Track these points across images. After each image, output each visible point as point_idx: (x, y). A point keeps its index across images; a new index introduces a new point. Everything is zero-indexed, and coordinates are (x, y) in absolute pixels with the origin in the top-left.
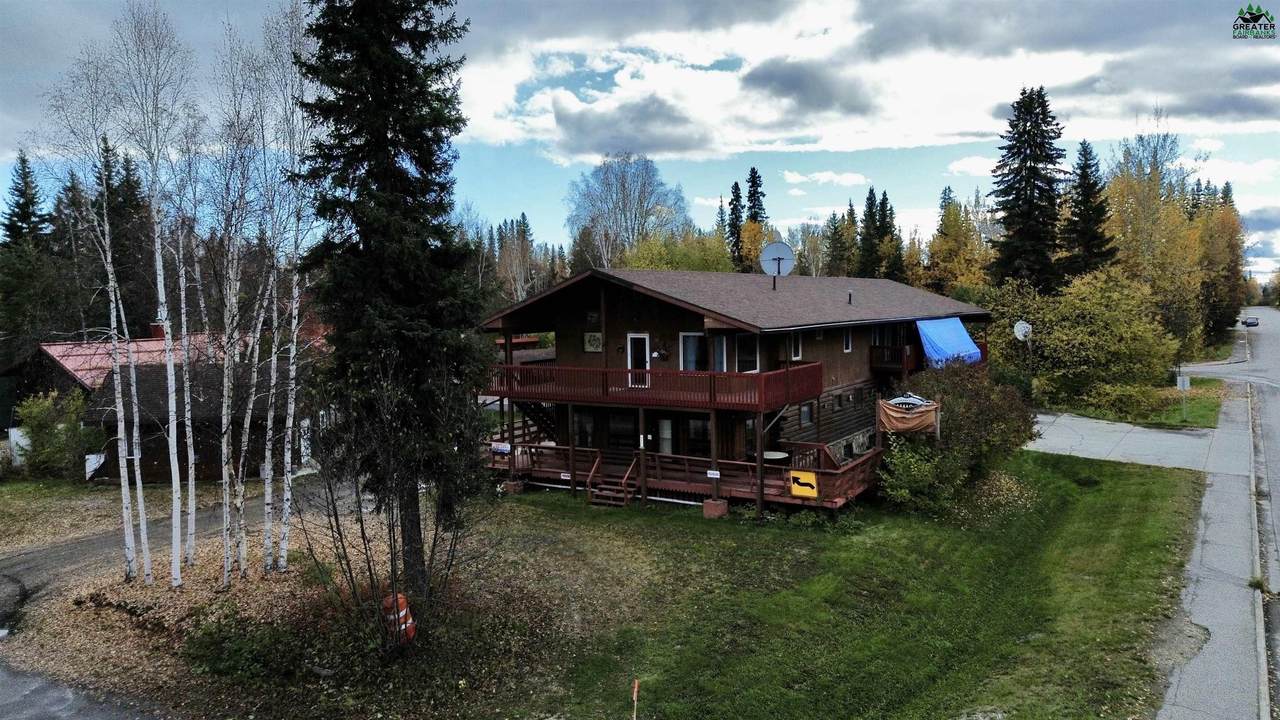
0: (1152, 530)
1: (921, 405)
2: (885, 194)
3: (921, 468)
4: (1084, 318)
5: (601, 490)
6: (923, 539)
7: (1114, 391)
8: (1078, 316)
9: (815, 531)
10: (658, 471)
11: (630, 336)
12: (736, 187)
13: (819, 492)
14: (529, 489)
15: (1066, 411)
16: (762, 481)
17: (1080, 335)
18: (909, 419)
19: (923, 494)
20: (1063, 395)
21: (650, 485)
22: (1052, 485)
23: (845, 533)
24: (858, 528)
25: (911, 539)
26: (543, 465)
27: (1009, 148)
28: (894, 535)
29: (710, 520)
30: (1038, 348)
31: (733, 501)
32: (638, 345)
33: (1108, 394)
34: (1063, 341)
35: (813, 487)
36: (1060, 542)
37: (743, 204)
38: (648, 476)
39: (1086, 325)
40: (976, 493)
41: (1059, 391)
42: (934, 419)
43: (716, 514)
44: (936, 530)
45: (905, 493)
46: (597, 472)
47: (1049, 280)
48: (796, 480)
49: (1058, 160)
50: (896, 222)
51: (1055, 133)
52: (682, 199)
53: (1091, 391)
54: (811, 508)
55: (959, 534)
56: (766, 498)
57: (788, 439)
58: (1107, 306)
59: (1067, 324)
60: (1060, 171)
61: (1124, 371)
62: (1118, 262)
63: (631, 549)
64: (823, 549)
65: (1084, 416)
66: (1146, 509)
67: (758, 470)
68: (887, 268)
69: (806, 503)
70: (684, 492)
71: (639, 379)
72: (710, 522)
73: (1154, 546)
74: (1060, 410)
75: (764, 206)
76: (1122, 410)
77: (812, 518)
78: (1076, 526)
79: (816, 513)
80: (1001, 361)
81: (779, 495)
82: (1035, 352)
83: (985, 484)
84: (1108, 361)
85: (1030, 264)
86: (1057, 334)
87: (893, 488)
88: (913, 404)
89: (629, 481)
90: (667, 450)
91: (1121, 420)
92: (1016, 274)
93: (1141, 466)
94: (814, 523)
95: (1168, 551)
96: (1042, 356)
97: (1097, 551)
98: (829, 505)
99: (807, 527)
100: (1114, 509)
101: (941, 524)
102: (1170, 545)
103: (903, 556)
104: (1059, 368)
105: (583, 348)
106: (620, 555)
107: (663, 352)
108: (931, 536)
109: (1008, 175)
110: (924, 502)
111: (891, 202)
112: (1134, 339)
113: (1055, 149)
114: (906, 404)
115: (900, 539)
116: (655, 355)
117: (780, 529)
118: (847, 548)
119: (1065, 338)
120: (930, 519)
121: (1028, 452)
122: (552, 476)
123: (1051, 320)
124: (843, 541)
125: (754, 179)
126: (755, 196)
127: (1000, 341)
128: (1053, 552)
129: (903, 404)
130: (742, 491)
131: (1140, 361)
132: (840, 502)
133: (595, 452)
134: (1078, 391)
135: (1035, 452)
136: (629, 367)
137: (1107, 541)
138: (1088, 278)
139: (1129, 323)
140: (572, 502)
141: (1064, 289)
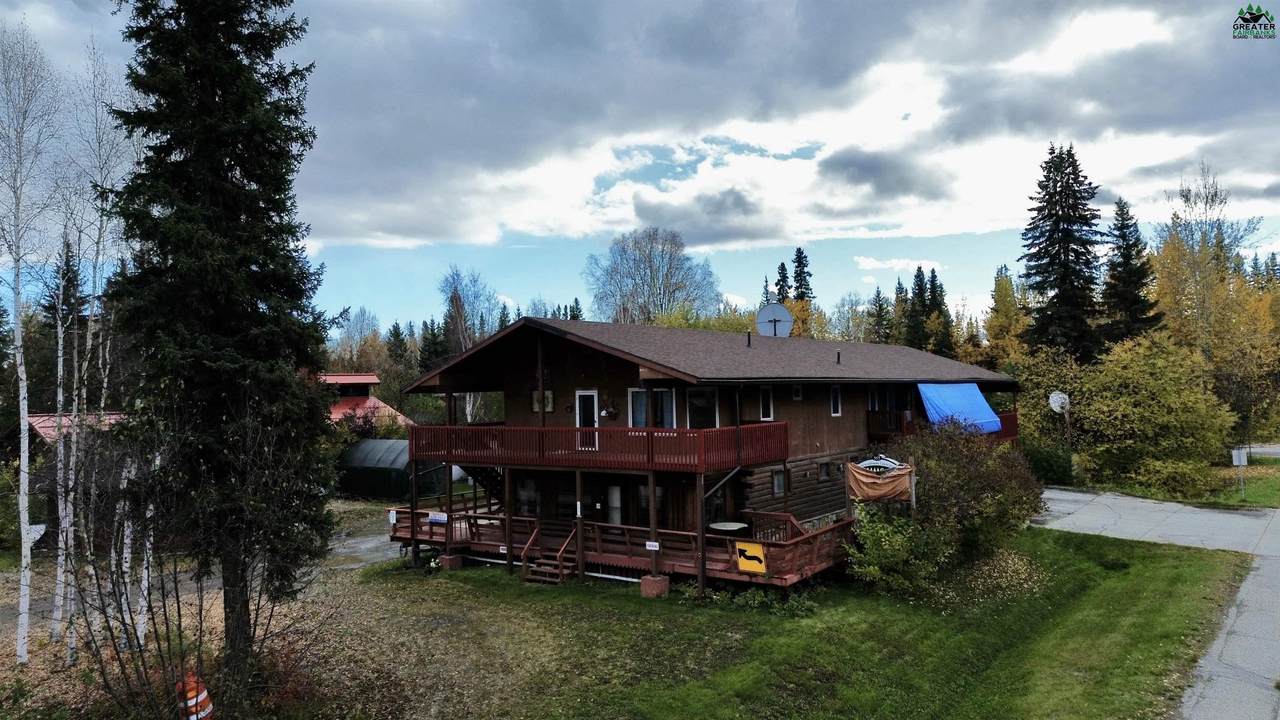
0: (1171, 619)
1: (893, 469)
2: (933, 271)
3: (894, 540)
4: (1127, 387)
5: (539, 565)
6: (887, 624)
7: (1167, 468)
8: (1120, 386)
9: (759, 613)
10: (598, 544)
11: (579, 393)
12: (783, 268)
13: (768, 567)
14: (467, 564)
15: (1110, 490)
16: (704, 555)
17: (1123, 406)
18: (880, 485)
19: (895, 571)
20: (1108, 472)
21: (590, 560)
22: (1073, 568)
23: (793, 616)
24: (810, 610)
25: (872, 626)
26: (483, 538)
27: (1039, 210)
28: (852, 620)
29: (647, 599)
30: (1076, 420)
31: (677, 578)
32: (587, 402)
33: (1158, 472)
34: (1103, 413)
35: (760, 562)
36: (1059, 632)
37: (790, 284)
38: (588, 549)
39: (1130, 395)
40: (972, 574)
41: (1101, 469)
42: (908, 484)
43: (654, 592)
44: (907, 614)
45: (874, 570)
46: (535, 543)
47: (1087, 348)
48: (742, 553)
49: (1093, 221)
50: (947, 300)
51: (1088, 193)
52: (710, 274)
53: (1140, 468)
54: (759, 586)
55: (937, 619)
56: (711, 574)
57: (754, 509)
58: (1151, 374)
59: (1109, 394)
60: (1096, 233)
61: (1176, 446)
62: (1165, 327)
63: (541, 631)
64: (761, 634)
65: (1128, 494)
66: (1170, 595)
67: (699, 540)
68: (935, 345)
69: (754, 580)
70: (621, 567)
71: (588, 440)
72: (649, 601)
73: (1166, 636)
74: (1104, 489)
75: (811, 286)
76: (1176, 489)
77: (760, 597)
78: (1087, 613)
79: (765, 592)
80: (1036, 435)
81: (725, 571)
82: (1073, 425)
83: (987, 564)
84: (1157, 435)
85: (1066, 331)
86: (1097, 405)
87: (860, 564)
88: (885, 468)
89: (564, 555)
90: (616, 520)
91: (1174, 499)
92: (1051, 343)
93: (1180, 547)
94: (762, 604)
95: (1182, 642)
96: (1081, 428)
97: (1098, 642)
98: (777, 582)
99: (753, 608)
100: (1134, 595)
101: (916, 608)
102: (1186, 636)
103: (855, 643)
104: (1102, 442)
105: (532, 409)
106: (527, 637)
107: (611, 410)
108: (898, 621)
109: (1039, 238)
110: (898, 581)
111: (940, 280)
112: (1186, 409)
113: (1089, 210)
114: (876, 467)
115: (858, 624)
116: (603, 413)
117: (722, 609)
118: (790, 633)
119: (1105, 409)
120: (905, 601)
121: (1051, 530)
122: (490, 550)
123: (1089, 389)
124: (788, 625)
125: (800, 259)
126: (801, 276)
127: (1035, 413)
128: (1047, 644)
129: (873, 467)
130: (686, 566)
131: (1192, 435)
132: (792, 579)
133: (533, 522)
134: (1126, 468)
135: (1058, 531)
136: (578, 426)
137: (1113, 631)
138: (1129, 344)
139: (1178, 392)
140: (506, 578)
141: (1103, 357)
